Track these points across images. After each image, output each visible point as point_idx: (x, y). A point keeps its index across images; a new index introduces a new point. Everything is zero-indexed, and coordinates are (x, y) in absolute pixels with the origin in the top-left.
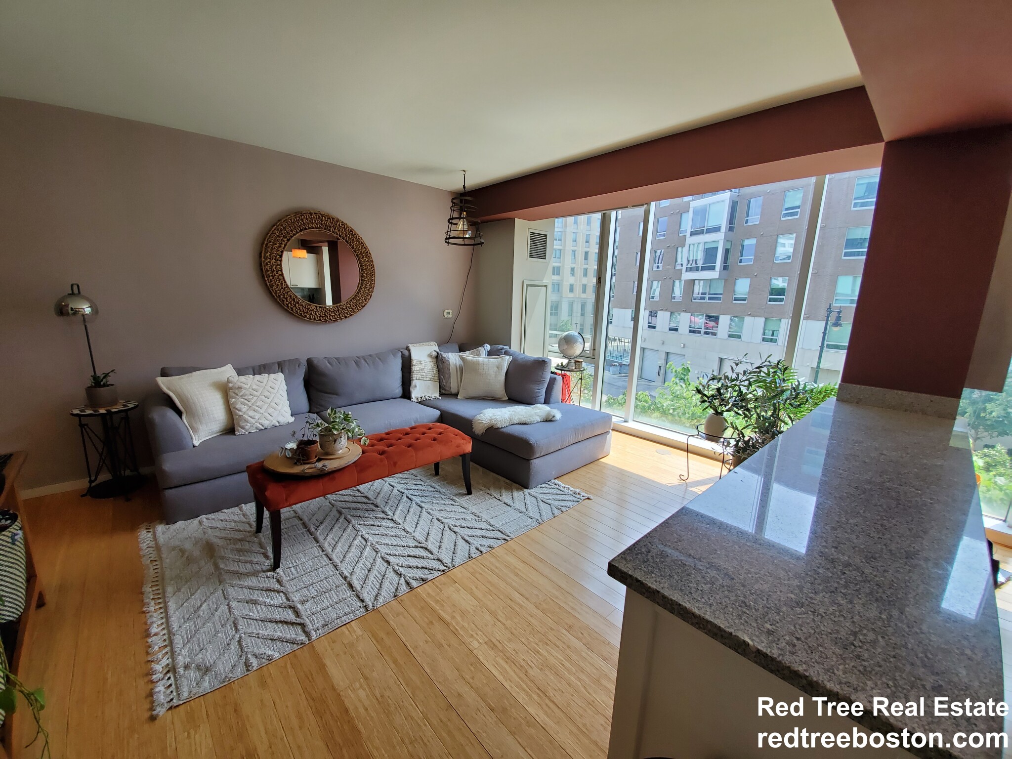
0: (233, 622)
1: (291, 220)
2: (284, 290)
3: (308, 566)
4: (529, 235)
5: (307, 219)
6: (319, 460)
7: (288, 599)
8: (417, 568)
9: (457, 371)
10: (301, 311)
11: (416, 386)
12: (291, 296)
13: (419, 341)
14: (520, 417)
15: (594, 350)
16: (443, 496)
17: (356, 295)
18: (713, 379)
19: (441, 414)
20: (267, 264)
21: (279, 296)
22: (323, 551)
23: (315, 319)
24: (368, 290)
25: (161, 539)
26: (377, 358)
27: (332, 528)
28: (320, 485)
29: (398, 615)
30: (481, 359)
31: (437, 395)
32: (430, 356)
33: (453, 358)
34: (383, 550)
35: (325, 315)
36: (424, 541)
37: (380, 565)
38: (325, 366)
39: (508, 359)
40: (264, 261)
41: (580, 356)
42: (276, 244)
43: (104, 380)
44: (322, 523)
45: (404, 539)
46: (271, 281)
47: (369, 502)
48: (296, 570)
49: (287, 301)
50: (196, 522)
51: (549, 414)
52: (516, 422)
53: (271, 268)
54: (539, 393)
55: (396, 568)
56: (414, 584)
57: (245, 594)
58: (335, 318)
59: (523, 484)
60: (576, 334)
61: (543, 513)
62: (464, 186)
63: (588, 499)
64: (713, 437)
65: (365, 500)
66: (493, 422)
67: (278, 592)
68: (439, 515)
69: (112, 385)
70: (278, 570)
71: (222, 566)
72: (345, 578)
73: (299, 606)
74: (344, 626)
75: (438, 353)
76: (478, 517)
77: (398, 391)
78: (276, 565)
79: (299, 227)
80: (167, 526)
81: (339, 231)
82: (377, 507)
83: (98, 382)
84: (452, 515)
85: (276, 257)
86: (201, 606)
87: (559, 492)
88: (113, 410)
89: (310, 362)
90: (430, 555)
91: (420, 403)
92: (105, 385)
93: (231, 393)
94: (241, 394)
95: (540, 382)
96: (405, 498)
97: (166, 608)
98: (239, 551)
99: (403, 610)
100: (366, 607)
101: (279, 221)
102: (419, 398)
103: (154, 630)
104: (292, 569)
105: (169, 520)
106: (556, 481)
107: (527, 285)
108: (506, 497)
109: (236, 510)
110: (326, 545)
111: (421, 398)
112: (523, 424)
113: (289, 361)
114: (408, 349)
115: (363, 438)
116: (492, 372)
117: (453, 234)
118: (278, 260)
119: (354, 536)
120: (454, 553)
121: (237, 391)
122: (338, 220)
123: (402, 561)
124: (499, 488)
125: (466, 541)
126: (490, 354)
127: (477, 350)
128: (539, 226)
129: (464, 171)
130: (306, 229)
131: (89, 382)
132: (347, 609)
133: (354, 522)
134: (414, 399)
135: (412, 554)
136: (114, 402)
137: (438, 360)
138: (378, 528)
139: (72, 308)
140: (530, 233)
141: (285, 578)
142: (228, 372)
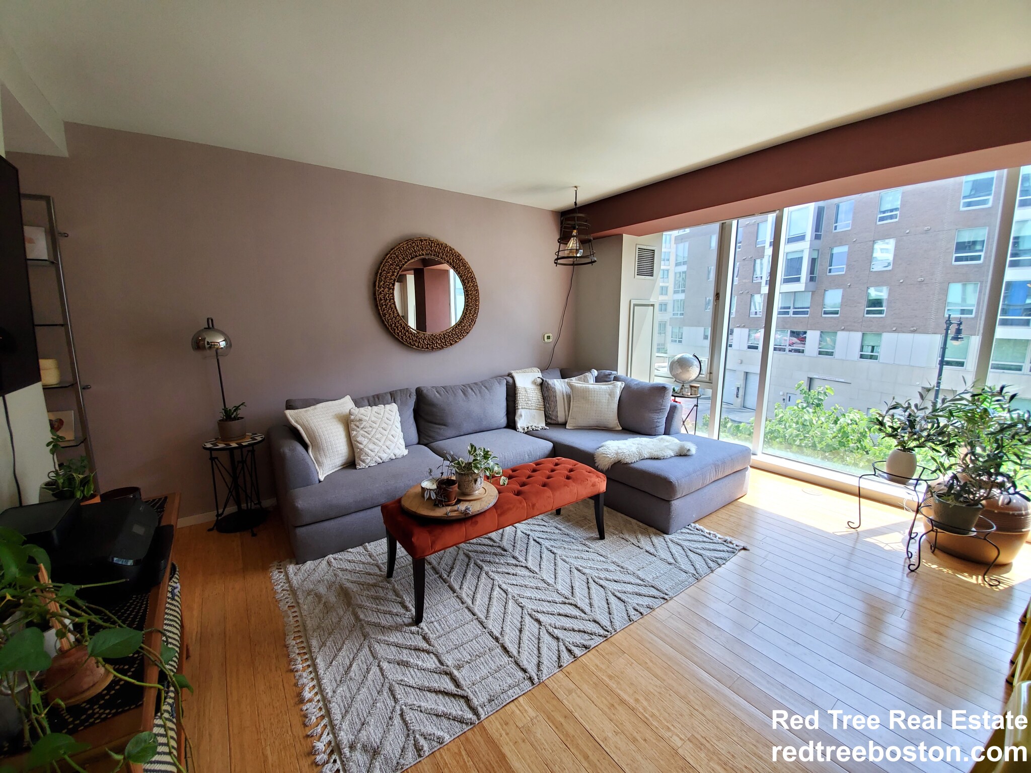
0: (390, 689)
1: (403, 247)
2: (396, 318)
3: (451, 619)
4: (637, 251)
5: (418, 246)
6: (459, 501)
7: (441, 663)
8: (574, 630)
9: (564, 398)
10: (410, 339)
11: (521, 416)
12: (401, 325)
13: (521, 367)
14: (650, 451)
15: (711, 373)
16: (573, 541)
17: (461, 322)
18: (894, 408)
19: (554, 447)
20: (381, 293)
21: (391, 325)
22: (463, 603)
23: (423, 347)
24: (473, 316)
25: (295, 581)
26: (481, 386)
27: (464, 576)
28: (462, 530)
29: (570, 692)
30: (591, 386)
31: (544, 425)
32: (534, 383)
33: (559, 385)
34: (529, 605)
35: (432, 342)
36: (570, 597)
37: (530, 626)
38: (434, 396)
39: (620, 385)
40: (378, 290)
41: (695, 380)
42: (389, 273)
43: (235, 413)
44: (452, 568)
45: (547, 592)
46: (384, 310)
47: (495, 544)
48: (440, 625)
49: (398, 330)
50: (324, 562)
51: (682, 448)
52: (646, 457)
53: (384, 297)
54: (659, 422)
55: (551, 630)
56: (577, 652)
57: (392, 653)
58: (441, 346)
59: (663, 529)
60: (691, 356)
61: (698, 566)
62: (575, 203)
63: (744, 549)
64: (900, 477)
65: (491, 543)
66: (621, 457)
67: (428, 652)
68: (578, 563)
69: (242, 418)
70: (422, 625)
71: (362, 616)
72: (497, 639)
73: (456, 672)
74: (512, 703)
75: (543, 380)
76: (622, 568)
77: (503, 421)
78: (418, 620)
79: (411, 254)
80: (298, 566)
81: (447, 256)
82: (505, 550)
83: (229, 416)
84: (590, 564)
85: (389, 285)
86: (351, 665)
87: (705, 539)
88: (244, 444)
89: (419, 392)
90: (583, 615)
91: (526, 433)
92: (236, 418)
93: (353, 426)
94: (362, 426)
95: (659, 410)
96: (532, 542)
97: (315, 666)
98: (376, 598)
99: (573, 686)
100: (531, 679)
101: (392, 249)
102: (526, 429)
103: (307, 695)
104: (435, 623)
105: (299, 560)
106: (698, 526)
107: (635, 305)
108: (645, 542)
109: (360, 549)
110: (464, 596)
111: (528, 428)
112: (655, 459)
113: (400, 390)
114: (510, 375)
115: (503, 477)
116: (604, 399)
117: (561, 254)
118: (390, 289)
119: (491, 586)
120: (610, 614)
121: (358, 423)
122: (446, 246)
123: (552, 620)
124: (633, 532)
125: (619, 598)
126: (598, 380)
127: (585, 376)
128: (646, 241)
129: (576, 187)
130: (416, 256)
131: (221, 415)
132: (510, 681)
133: (486, 568)
134: (521, 430)
135: (562, 612)
136: (243, 436)
137: (543, 387)
138: (514, 577)
139: (208, 342)
140: (637, 249)
141: (431, 636)
142: (346, 404)
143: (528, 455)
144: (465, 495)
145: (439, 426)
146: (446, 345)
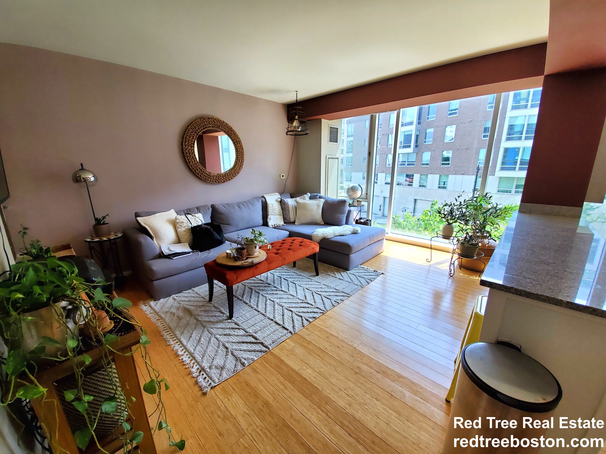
0: (223, 345)
1: (198, 122)
2: (196, 164)
3: (248, 315)
4: (329, 129)
5: (207, 122)
6: (247, 258)
7: (246, 332)
8: (308, 312)
9: (293, 209)
10: (205, 177)
11: (271, 219)
12: (200, 168)
13: (269, 192)
14: (339, 232)
15: (367, 194)
16: (304, 277)
17: (234, 167)
18: (445, 205)
19: (290, 234)
20: (186, 149)
21: (194, 168)
22: (252, 308)
23: (213, 181)
24: (241, 163)
25: (157, 308)
26: (247, 203)
27: (250, 297)
28: (251, 271)
29: (309, 335)
30: (307, 202)
31: (283, 223)
32: (277, 201)
33: (291, 202)
34: (286, 305)
35: (218, 179)
36: (305, 300)
37: (287, 313)
38: (221, 209)
39: (322, 201)
40: (185, 148)
41: (359, 198)
42: (190, 137)
43: (103, 221)
44: (243, 294)
45: (293, 299)
46: (189, 160)
47: (264, 282)
48: (242, 318)
49: (198, 171)
50: (171, 299)
51: (354, 230)
52: (337, 235)
53: (189, 152)
54: (343, 219)
55: (297, 313)
56: (310, 320)
57: (221, 331)
58: (224, 181)
59: (346, 268)
60: (357, 185)
61: (362, 282)
62: (296, 100)
63: (382, 274)
64: (447, 236)
65: (262, 282)
66: (325, 235)
67: (239, 329)
68: (307, 286)
69: (108, 223)
70: (233, 319)
71: (200, 319)
72: (272, 320)
73: (254, 334)
74: (283, 342)
75: (281, 199)
76: (328, 286)
77: (261, 222)
78: (231, 317)
79: (203, 126)
80: (156, 302)
81: (224, 128)
82: (270, 284)
83: (99, 222)
84: (313, 286)
85: (191, 145)
86: (200, 339)
87: (365, 271)
88: (111, 238)
89: (213, 207)
90: (312, 306)
91: (274, 228)
92: (104, 224)
93: (178, 225)
94: (184, 226)
95: (343, 213)
96: (283, 280)
97: (181, 343)
98: (205, 311)
99: (310, 333)
100: (290, 332)
101: (192, 123)
102: (274, 226)
103: (180, 353)
104: (240, 317)
105: (155, 298)
106: (362, 266)
107: (329, 158)
108: (338, 275)
109: (190, 291)
110: (252, 305)
111: (275, 225)
112: (341, 236)
113: (202, 206)
114: (263, 197)
115: (269, 245)
116: (315, 208)
117: (290, 129)
118: (192, 147)
119: (265, 300)
120: (324, 304)
121: (181, 224)
122: (224, 122)
123: (298, 310)
124: (332, 271)
125: (328, 298)
126: (311, 198)
127: (304, 197)
128: (334, 123)
129: (296, 91)
130: (206, 128)
131: (93, 222)
132: (281, 334)
133: (261, 293)
134: (271, 226)
135: (301, 306)
136: (109, 234)
137: (282, 203)
138: (276, 295)
139: (83, 178)
140: (329, 128)
141: (239, 322)
142: (172, 214)
143: (277, 239)
144: (250, 255)
145: (226, 226)
146: (226, 180)
